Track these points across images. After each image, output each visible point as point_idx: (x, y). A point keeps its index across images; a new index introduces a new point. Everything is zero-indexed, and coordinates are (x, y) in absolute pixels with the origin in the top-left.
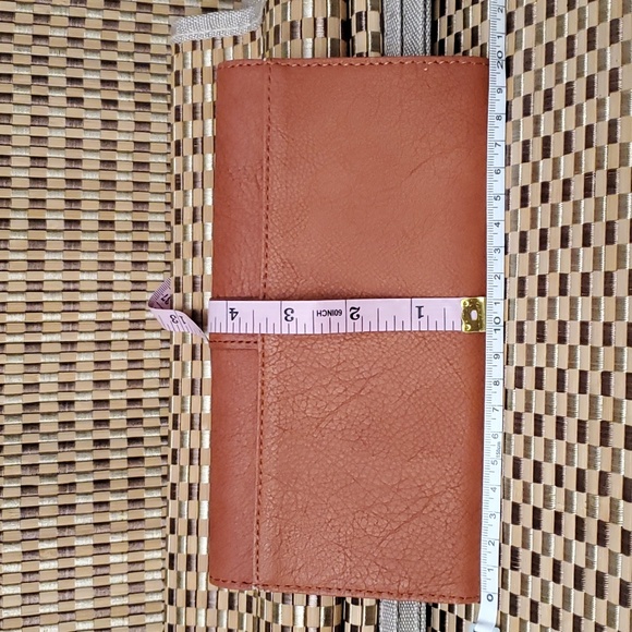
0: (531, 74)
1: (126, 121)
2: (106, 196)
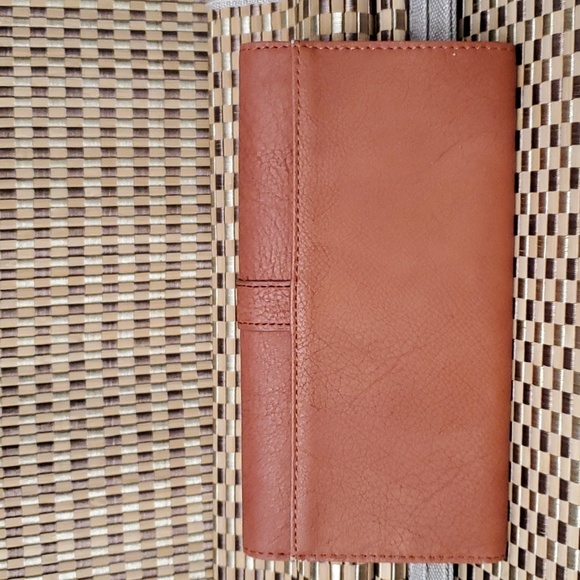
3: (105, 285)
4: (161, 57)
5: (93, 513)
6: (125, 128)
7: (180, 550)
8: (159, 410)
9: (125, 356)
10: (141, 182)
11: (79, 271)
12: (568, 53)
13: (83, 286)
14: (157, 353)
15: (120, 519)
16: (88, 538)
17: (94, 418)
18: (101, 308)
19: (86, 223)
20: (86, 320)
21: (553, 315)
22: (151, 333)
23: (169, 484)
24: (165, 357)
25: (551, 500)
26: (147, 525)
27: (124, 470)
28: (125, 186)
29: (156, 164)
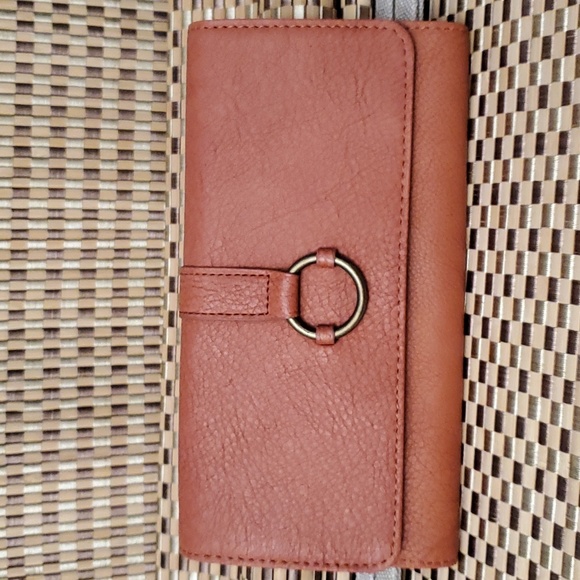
0: (529, 20)
1: (111, 48)
2: (91, 124)
3: (49, 251)
4: (118, 15)
5: (27, 490)
6: (77, 87)
7: (117, 532)
8: (101, 385)
9: (68, 328)
10: (91, 145)
11: (22, 235)
12: (538, 13)
13: (25, 251)
14: (102, 326)
15: (56, 497)
16: (21, 516)
17: (33, 391)
18: (44, 275)
19: (31, 184)
20: (27, 286)
21: (513, 288)
22: (96, 304)
23: (109, 463)
24: (110, 330)
25: (505, 484)
26: (84, 505)
27: (62, 446)
28: (75, 148)
29: (108, 126)
